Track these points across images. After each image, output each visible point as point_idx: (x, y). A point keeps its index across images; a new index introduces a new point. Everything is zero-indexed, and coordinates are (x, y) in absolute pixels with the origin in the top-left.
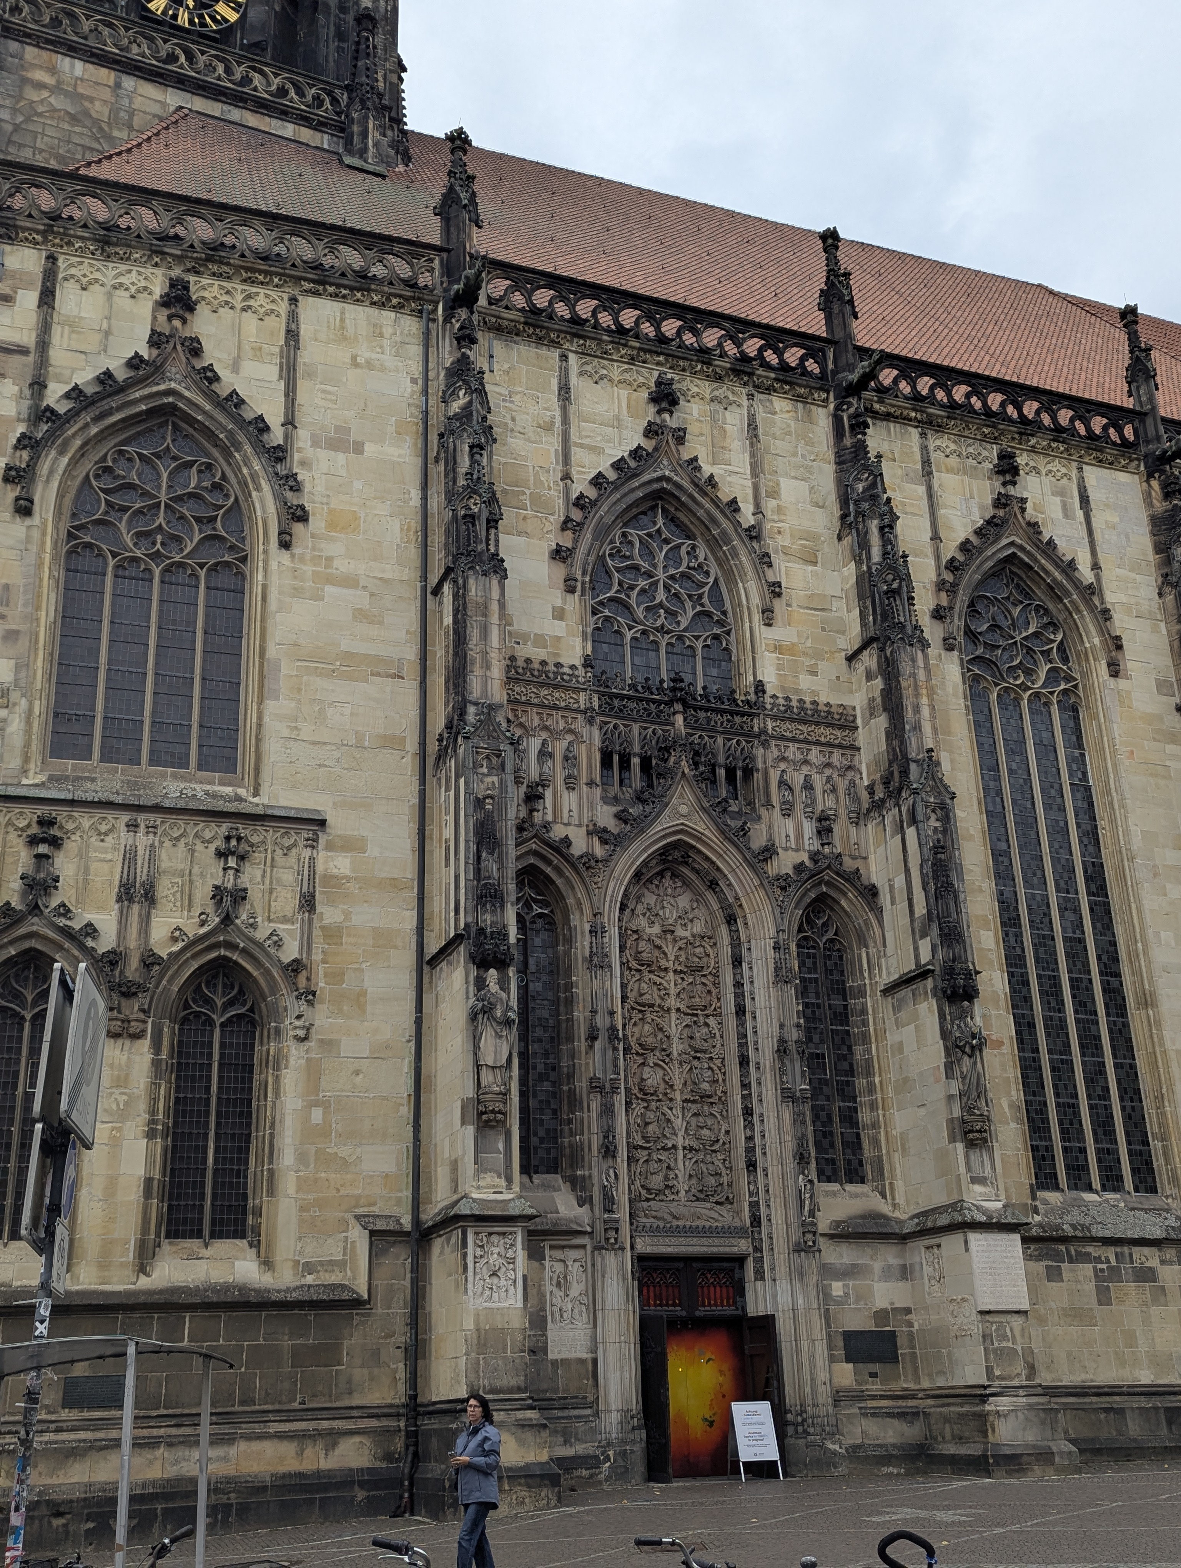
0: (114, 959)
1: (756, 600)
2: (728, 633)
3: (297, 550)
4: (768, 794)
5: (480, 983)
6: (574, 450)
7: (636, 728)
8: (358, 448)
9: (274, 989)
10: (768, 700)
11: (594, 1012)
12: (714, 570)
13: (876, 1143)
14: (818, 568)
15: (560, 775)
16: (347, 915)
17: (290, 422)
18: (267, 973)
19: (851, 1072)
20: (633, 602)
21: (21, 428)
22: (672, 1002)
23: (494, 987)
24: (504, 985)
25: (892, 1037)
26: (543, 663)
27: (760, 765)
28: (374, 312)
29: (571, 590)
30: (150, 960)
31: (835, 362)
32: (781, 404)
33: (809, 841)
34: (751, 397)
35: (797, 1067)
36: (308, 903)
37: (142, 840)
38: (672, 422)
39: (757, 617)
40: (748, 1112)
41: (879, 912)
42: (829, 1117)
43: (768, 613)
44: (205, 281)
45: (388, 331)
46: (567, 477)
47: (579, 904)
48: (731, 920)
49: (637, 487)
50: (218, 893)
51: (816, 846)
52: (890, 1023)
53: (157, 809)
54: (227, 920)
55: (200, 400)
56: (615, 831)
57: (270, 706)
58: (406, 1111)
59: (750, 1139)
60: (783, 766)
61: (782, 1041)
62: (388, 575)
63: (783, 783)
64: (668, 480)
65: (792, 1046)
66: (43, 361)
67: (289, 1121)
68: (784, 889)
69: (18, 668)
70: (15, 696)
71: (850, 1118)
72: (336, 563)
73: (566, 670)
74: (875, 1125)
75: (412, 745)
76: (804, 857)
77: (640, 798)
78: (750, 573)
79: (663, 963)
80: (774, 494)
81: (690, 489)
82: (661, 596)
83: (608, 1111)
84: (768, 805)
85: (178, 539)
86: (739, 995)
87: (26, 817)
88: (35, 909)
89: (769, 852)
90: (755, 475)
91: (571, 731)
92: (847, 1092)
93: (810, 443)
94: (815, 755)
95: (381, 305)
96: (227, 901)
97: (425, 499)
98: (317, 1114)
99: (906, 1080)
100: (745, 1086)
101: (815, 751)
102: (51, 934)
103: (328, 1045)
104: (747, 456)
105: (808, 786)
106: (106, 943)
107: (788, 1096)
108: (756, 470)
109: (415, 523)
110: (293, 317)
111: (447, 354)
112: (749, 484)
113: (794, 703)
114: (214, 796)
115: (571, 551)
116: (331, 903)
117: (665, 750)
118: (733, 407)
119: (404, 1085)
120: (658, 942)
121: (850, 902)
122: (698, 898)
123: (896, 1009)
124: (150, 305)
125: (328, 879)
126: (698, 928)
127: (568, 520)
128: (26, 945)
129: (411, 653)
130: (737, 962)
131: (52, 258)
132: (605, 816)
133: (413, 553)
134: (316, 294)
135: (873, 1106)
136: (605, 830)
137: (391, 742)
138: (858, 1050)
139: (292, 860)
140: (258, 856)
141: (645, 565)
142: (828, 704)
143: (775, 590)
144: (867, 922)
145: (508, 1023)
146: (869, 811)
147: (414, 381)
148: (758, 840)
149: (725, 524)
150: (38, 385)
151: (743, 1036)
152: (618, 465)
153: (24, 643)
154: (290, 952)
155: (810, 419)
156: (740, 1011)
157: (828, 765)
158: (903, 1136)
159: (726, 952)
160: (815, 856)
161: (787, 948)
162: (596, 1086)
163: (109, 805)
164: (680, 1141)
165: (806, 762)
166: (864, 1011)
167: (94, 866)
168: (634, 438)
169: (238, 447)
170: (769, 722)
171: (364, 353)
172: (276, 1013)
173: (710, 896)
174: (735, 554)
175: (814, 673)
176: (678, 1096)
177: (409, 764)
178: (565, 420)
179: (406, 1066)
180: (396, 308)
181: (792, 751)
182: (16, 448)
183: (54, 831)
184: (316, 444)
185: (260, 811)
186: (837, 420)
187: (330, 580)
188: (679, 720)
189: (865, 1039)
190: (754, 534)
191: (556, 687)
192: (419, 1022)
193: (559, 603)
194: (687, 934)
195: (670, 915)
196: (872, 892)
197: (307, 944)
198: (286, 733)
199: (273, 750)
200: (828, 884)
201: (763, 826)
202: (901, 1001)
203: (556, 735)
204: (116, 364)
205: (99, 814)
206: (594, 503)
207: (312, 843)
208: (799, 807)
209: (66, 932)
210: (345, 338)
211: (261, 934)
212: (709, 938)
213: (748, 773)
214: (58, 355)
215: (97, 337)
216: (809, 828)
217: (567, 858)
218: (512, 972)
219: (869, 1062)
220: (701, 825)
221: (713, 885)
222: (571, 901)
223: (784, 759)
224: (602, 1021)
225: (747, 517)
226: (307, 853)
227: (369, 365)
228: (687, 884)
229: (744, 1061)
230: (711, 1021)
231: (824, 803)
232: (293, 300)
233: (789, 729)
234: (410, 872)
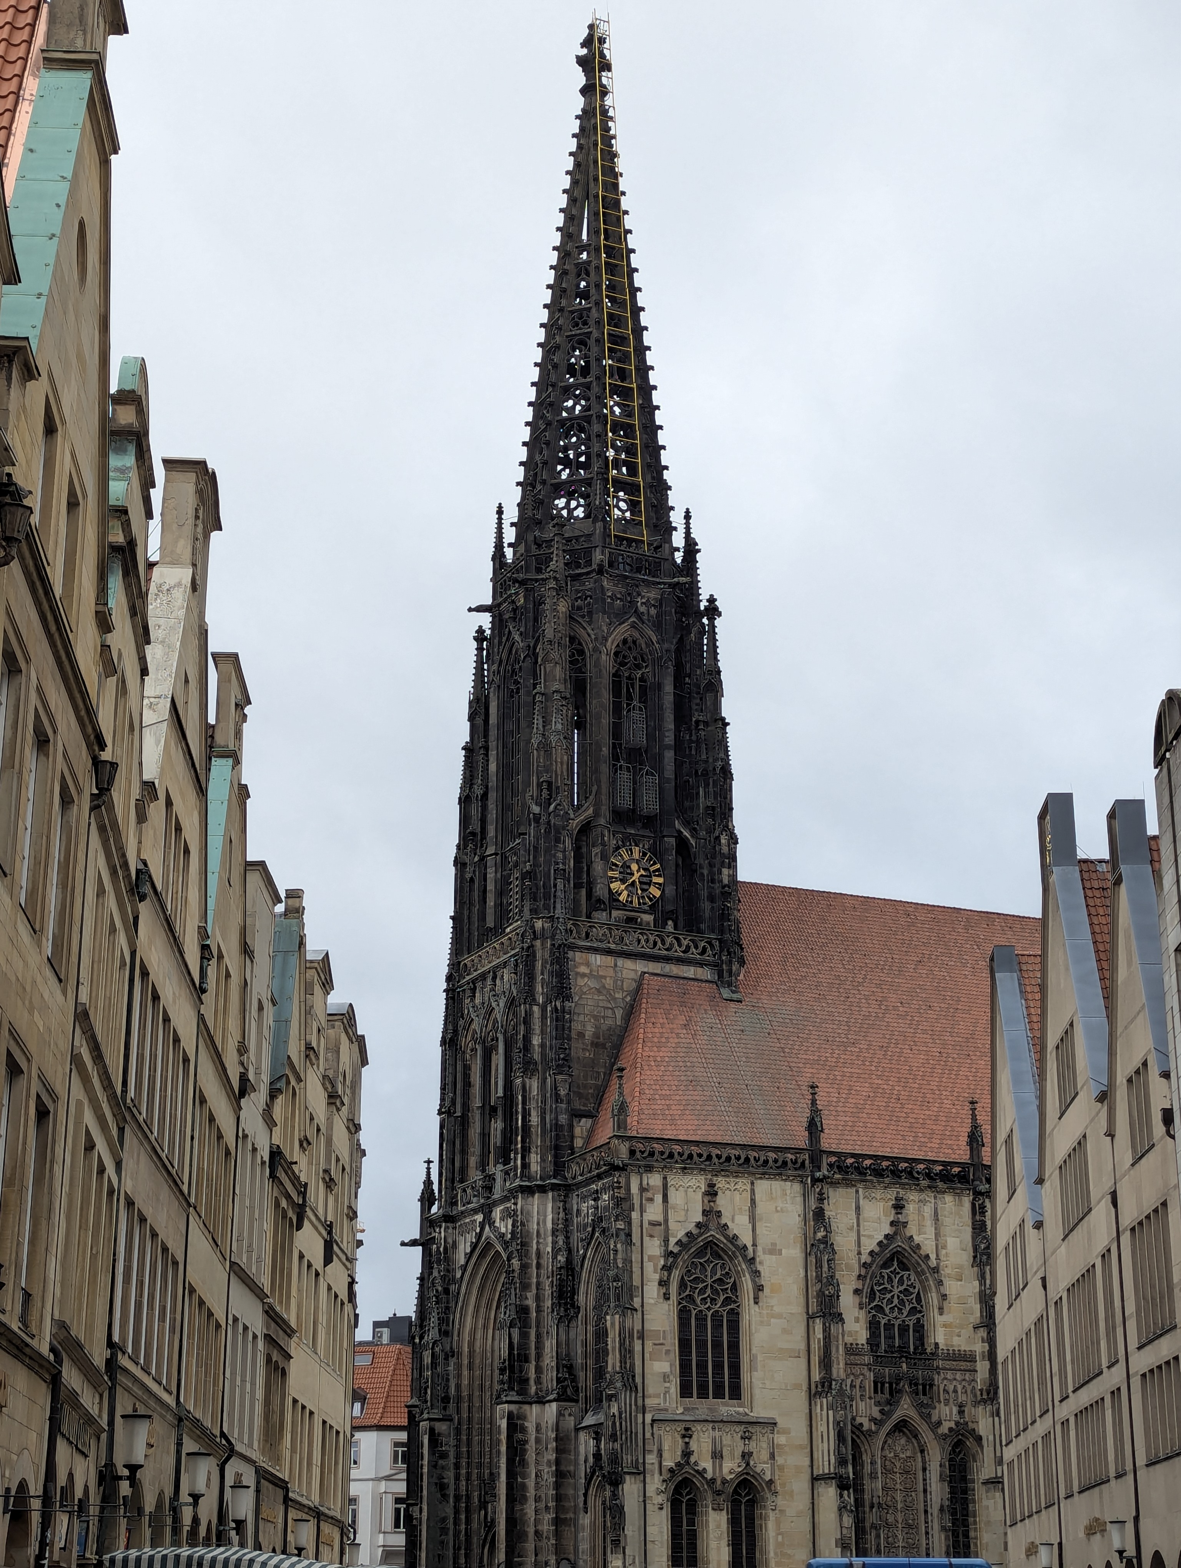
0: (713, 1480)
1: (936, 1302)
2: (923, 1316)
3: (760, 1304)
4: (939, 1397)
5: (841, 1496)
6: (862, 1238)
7: (887, 1370)
8: (780, 1253)
9: (763, 1490)
10: (940, 1351)
11: (872, 1497)
12: (918, 1285)
13: (976, 1545)
14: (962, 1283)
15: (858, 1394)
16: (786, 1460)
17: (754, 1245)
18: (760, 1484)
19: (967, 1516)
20: (884, 1306)
21: (662, 1262)
22: (898, 1486)
23: (846, 1498)
24: (849, 1497)
25: (985, 1502)
26: (851, 1344)
27: (936, 1383)
28: (782, 1183)
29: (861, 1308)
30: (724, 1482)
31: (974, 1175)
32: (949, 1198)
33: (955, 1417)
34: (935, 1198)
35: (947, 1516)
36: (772, 1456)
37: (717, 1434)
38: (901, 1218)
39: (936, 1311)
40: (927, 1533)
41: (981, 1447)
42: (958, 1534)
43: (941, 1310)
44: (720, 1179)
45: (788, 1192)
46: (859, 1253)
47: (866, 1451)
48: (922, 1451)
49: (887, 1254)
50: (744, 1455)
51: (958, 1419)
52: (984, 1496)
53: (722, 1421)
54: (748, 1464)
55: (722, 1239)
56: (879, 1418)
57: (755, 1374)
58: (809, 1536)
59: (928, 1544)
60: (945, 1382)
61: (942, 1506)
62: (793, 1312)
63: (946, 1391)
64: (900, 1246)
65: (945, 1508)
66: (667, 1229)
67: (771, 1540)
68: (944, 1439)
69: (671, 1365)
70: (671, 1377)
71: (966, 1535)
72: (775, 1308)
73: (860, 1346)
74: (976, 1538)
75: (805, 1387)
76: (953, 1425)
77: (889, 1403)
78: (934, 1289)
79: (895, 1470)
80: (944, 1247)
81: (910, 1251)
82: (896, 1301)
83: (878, 1536)
84: (939, 1402)
85: (715, 1300)
86: (925, 1485)
87: (680, 1427)
88: (688, 1463)
89: (939, 1423)
90: (937, 1240)
91: (863, 1374)
92: (966, 1524)
93: (961, 1217)
94: (959, 1376)
95: (785, 1180)
96: (747, 1457)
97: (806, 1272)
98: (780, 1538)
99: (989, 1522)
100: (926, 1522)
101: (959, 1373)
102: (692, 1472)
103: (782, 1511)
104: (933, 1229)
105: (955, 1391)
106: (709, 1475)
107: (943, 1529)
108: (937, 1235)
109: (802, 1285)
110: (753, 1191)
111: (813, 1205)
112: (934, 1243)
113: (951, 1352)
114: (738, 1413)
115: (862, 1291)
116: (780, 1456)
117: (898, 1380)
118: (928, 1204)
119: (808, 1527)
120: (893, 1461)
121: (970, 1443)
122: (908, 1440)
123: (987, 1492)
124: (700, 1194)
125: (778, 1445)
126: (909, 1454)
127: (860, 1276)
128: (684, 1476)
129: (803, 1346)
130: (924, 1469)
131: (665, 1178)
132: (876, 1412)
133: (802, 1300)
134: (761, 1178)
135: (976, 1530)
136: (876, 1419)
137: (797, 1386)
138: (971, 1506)
139: (765, 1438)
140: (754, 1437)
141: (889, 1287)
142: (965, 1351)
143: (944, 1297)
144: (977, 1451)
145: (852, 1511)
146: (980, 1402)
147: (799, 1216)
148: (935, 1418)
149: (924, 1266)
150: (666, 1241)
151: (926, 1501)
152: (880, 1244)
153: (672, 1355)
154: (768, 1477)
155: (961, 1204)
156: (925, 1491)
157: (964, 1380)
158: (987, 1544)
159: (920, 1465)
160: (957, 1423)
161: (945, 1466)
162: (874, 1526)
163: (707, 1421)
164: (901, 1545)
165: (955, 1379)
166: (974, 1490)
167: (703, 1444)
168: (887, 1230)
169: (736, 1257)
170: (941, 1362)
171: (780, 1205)
172: (763, 1499)
173: (914, 1440)
174: (927, 1279)
175: (960, 1336)
176: (900, 1525)
177: (803, 1396)
178: (858, 1225)
179: (808, 1519)
180: (791, 1181)
181: (949, 1375)
182: (661, 1270)
183: (690, 1432)
184: (764, 1253)
185: (754, 1420)
186: (973, 1205)
187: (773, 1316)
188: (904, 1365)
189: (974, 1502)
190: (936, 1270)
191: (856, 1355)
192: (813, 1503)
193: (857, 1315)
194: (904, 1456)
195: (898, 1448)
196: (979, 1438)
197: (773, 1473)
198: (761, 1386)
199: (757, 1392)
200: (962, 1435)
201: (937, 1411)
202: (989, 1489)
203: (856, 1377)
204: (691, 1227)
205: (702, 1424)
206: (870, 1265)
207: (772, 1431)
208: (951, 1400)
209: (697, 1471)
210: (772, 1198)
211: (758, 1470)
212: (913, 1457)
213: (931, 1386)
214: (672, 1225)
215: (683, 1213)
216: (955, 1410)
217: (862, 1432)
218: (851, 1490)
219: (975, 1511)
220: (913, 1413)
221: (916, 1437)
222: (863, 1449)
223: (946, 1379)
224: (875, 1500)
225: (933, 1262)
226: (771, 1436)
227: (782, 1211)
228: (904, 1433)
229: (926, 1512)
230: (913, 1494)
231: (962, 1398)
232: (752, 1183)
233: (948, 1364)
234: (806, 1441)
